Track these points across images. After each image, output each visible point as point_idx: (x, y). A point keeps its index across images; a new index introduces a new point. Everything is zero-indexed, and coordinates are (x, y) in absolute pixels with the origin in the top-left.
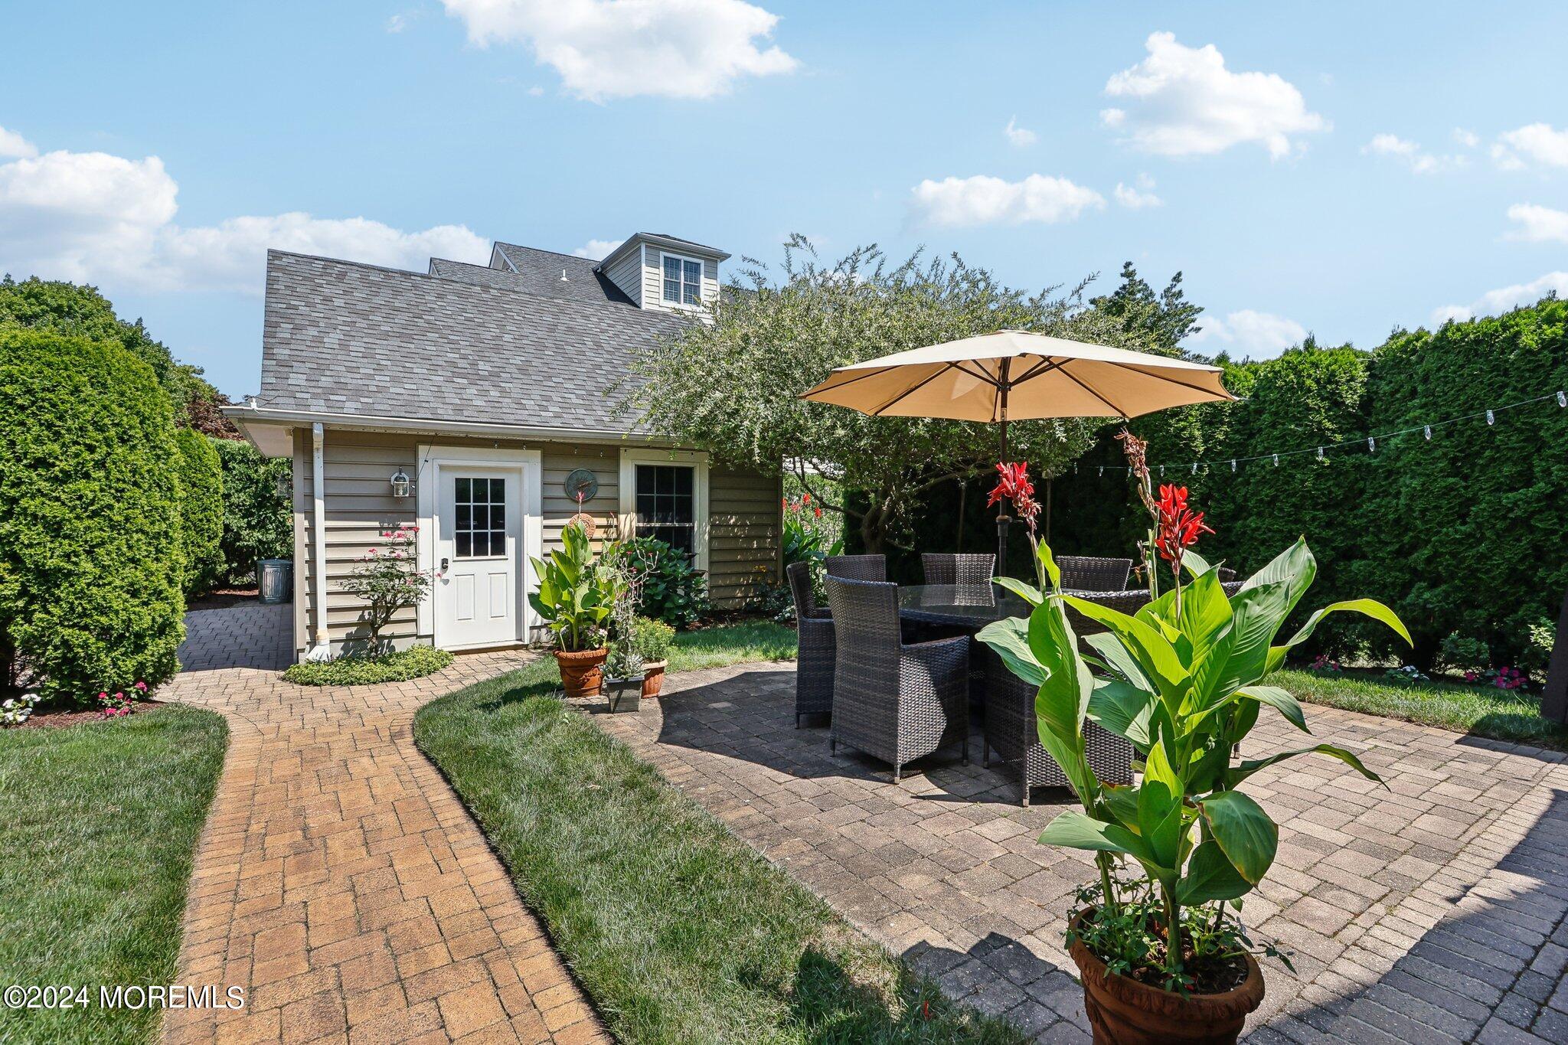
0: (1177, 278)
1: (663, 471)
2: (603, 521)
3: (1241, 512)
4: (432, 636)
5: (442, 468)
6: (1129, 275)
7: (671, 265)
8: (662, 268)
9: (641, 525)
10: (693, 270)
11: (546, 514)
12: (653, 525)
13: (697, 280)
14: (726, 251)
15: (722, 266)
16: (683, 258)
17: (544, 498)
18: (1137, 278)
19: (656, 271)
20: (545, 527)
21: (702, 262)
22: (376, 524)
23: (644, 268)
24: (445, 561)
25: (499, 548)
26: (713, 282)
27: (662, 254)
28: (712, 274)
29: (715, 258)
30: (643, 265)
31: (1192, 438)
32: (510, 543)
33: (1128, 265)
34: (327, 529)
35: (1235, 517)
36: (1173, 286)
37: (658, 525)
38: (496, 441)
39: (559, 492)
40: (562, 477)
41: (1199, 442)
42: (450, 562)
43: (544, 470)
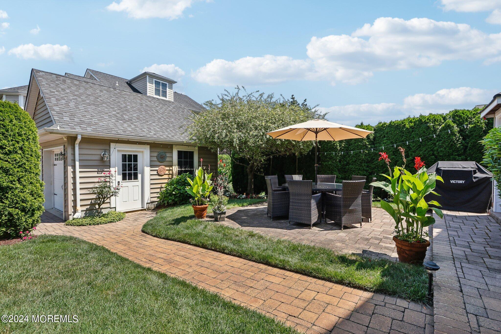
0: (305, 100)
1: (186, 152)
2: (168, 168)
3: (348, 164)
4: (115, 208)
5: (118, 151)
6: (293, 98)
7: (157, 84)
8: (154, 84)
9: (179, 169)
10: (164, 86)
11: (151, 166)
12: (183, 169)
13: (166, 89)
14: (175, 80)
15: (174, 85)
16: (161, 82)
17: (151, 161)
18: (295, 99)
19: (152, 85)
20: (151, 170)
21: (167, 84)
22: (96, 170)
23: (148, 84)
24: (119, 182)
25: (136, 178)
26: (171, 90)
27: (154, 80)
28: (171, 88)
29: (172, 82)
30: (148, 83)
31: (337, 146)
32: (139, 176)
33: (293, 96)
34: (80, 172)
35: (346, 165)
36: (304, 103)
37: (184, 169)
38: (137, 142)
39: (155, 159)
40: (156, 154)
41: (338, 147)
42: (120, 182)
43: (151, 152)
